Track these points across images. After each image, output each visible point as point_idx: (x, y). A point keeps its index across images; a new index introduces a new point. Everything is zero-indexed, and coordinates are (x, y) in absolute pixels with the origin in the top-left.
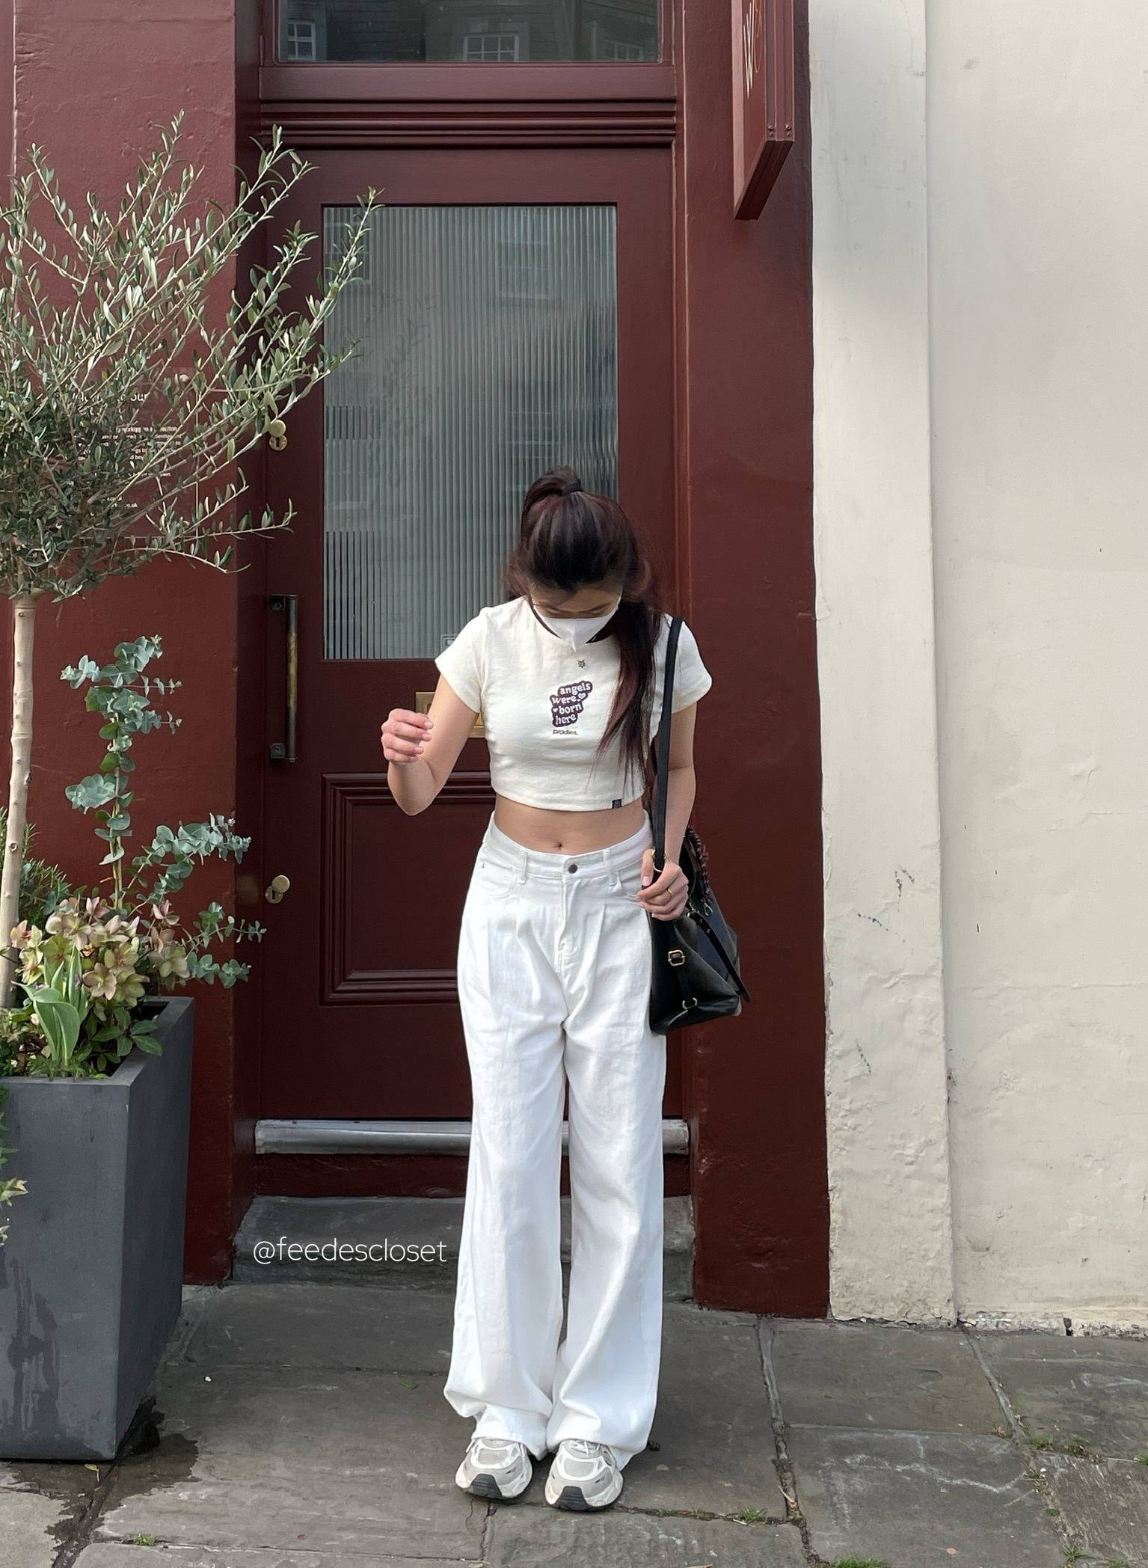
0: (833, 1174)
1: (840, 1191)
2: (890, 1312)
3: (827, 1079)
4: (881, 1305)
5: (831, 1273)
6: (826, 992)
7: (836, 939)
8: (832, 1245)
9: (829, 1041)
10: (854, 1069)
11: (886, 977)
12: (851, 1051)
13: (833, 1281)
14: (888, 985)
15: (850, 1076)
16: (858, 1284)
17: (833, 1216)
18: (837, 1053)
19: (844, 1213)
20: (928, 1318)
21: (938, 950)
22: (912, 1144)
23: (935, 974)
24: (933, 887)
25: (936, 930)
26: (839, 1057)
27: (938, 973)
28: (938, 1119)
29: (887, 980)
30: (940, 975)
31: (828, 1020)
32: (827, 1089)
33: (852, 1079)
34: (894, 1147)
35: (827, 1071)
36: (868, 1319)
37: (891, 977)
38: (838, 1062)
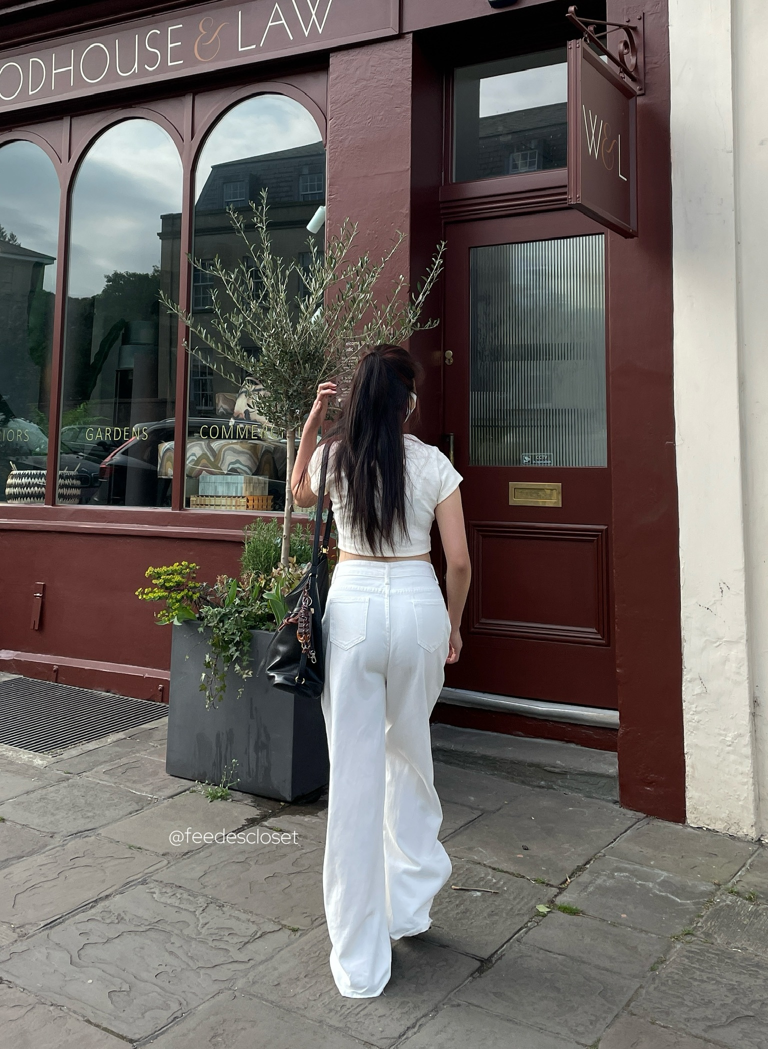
0: (687, 745)
1: (691, 755)
2: (719, 826)
3: (683, 693)
4: (714, 821)
5: (687, 799)
6: (682, 646)
7: (687, 617)
8: (687, 784)
9: (684, 673)
10: (698, 690)
11: (714, 640)
12: (695, 679)
13: (687, 804)
14: (716, 645)
15: (696, 693)
16: (701, 808)
17: (687, 769)
18: (688, 679)
19: (693, 767)
20: (740, 834)
21: (744, 629)
22: (730, 735)
23: (742, 641)
24: (741, 593)
25: (742, 617)
26: (690, 682)
27: (744, 641)
28: (745, 723)
29: (716, 642)
30: (745, 642)
31: (683, 660)
32: (683, 699)
33: (697, 694)
34: (721, 735)
35: (683, 689)
36: (707, 828)
37: (717, 641)
38: (690, 685)
